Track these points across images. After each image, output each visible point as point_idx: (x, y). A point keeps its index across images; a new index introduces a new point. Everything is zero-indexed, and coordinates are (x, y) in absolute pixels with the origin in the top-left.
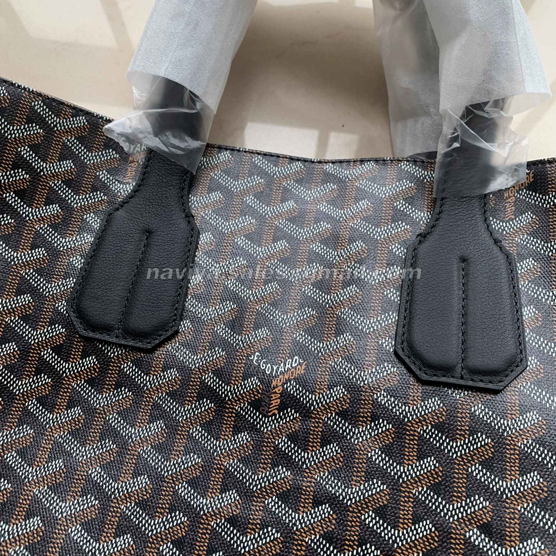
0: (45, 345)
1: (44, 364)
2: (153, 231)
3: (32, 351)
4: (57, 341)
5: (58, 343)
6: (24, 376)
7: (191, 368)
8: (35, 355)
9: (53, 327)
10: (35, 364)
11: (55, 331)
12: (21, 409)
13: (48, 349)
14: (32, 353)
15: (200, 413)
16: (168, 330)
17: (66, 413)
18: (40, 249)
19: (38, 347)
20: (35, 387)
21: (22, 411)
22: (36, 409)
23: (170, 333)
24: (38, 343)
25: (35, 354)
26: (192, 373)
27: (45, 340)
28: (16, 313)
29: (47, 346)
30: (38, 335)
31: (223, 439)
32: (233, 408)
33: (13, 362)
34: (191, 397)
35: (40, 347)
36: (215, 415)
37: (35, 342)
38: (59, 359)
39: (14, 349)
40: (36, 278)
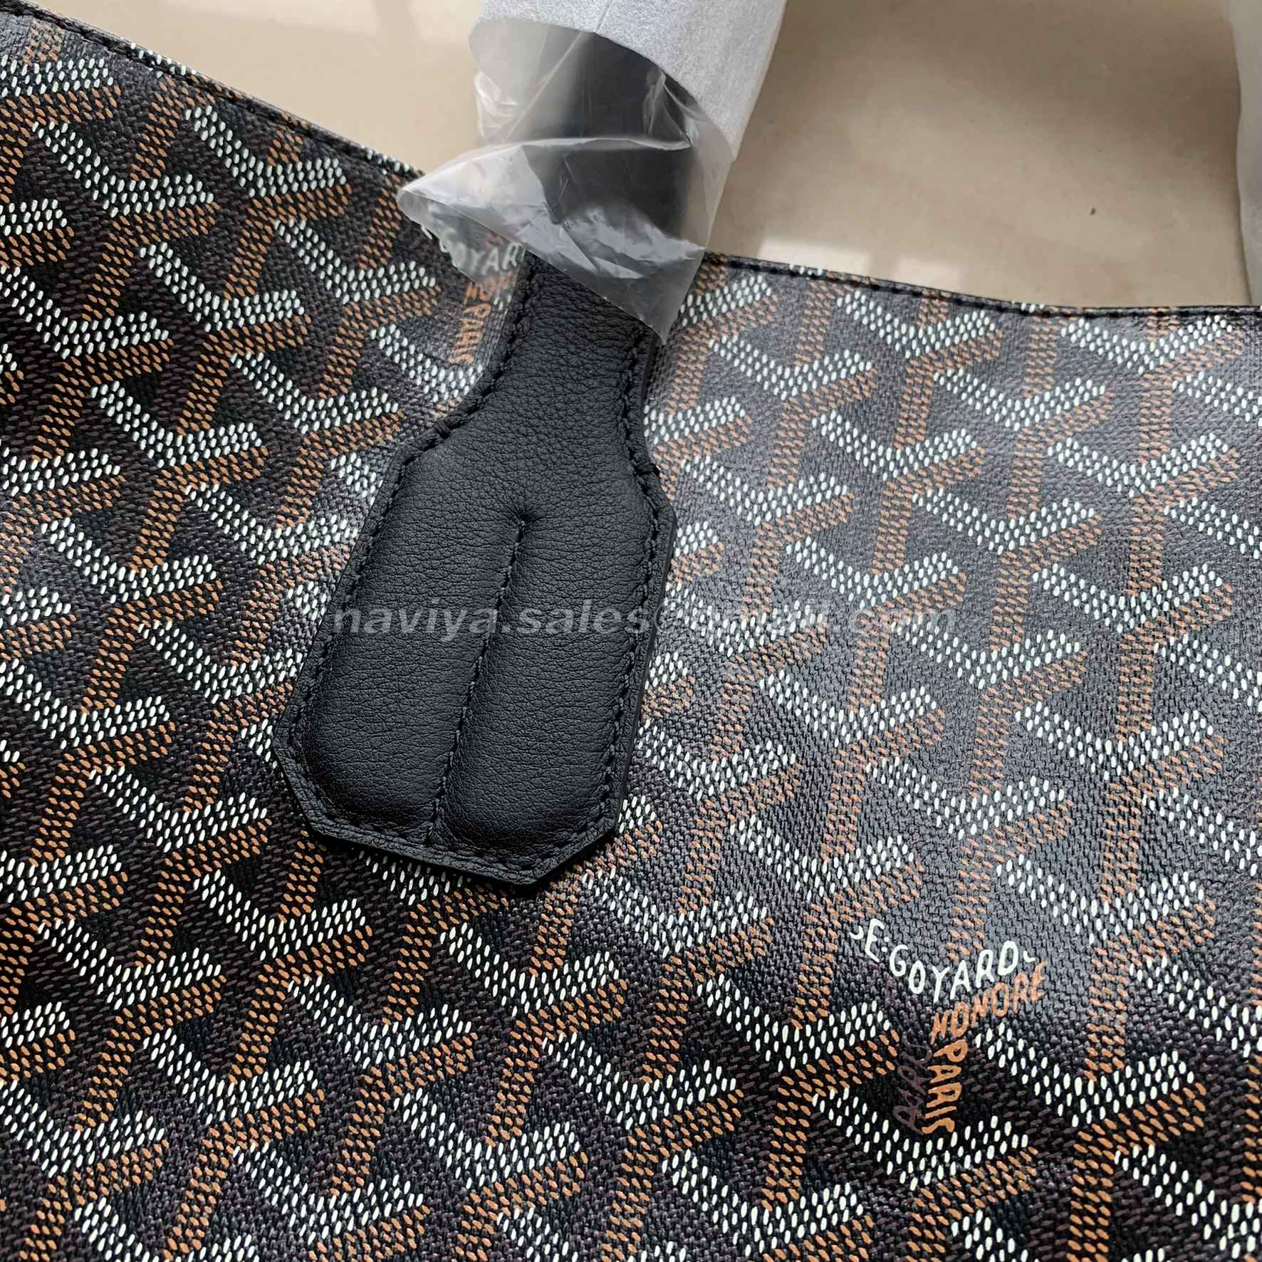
0: (204, 857)
1: (200, 918)
2: (540, 513)
3: (166, 876)
4: (241, 847)
5: (247, 855)
6: (141, 954)
7: (659, 953)
8: (173, 888)
9: (231, 801)
10: (174, 916)
11: (237, 813)
12: (128, 1059)
13: (215, 869)
14: (166, 882)
15: (692, 1108)
16: (585, 828)
17: (265, 1078)
18: (196, 558)
19: (184, 863)
20: (172, 989)
21: (132, 1065)
22: (175, 1062)
23: (591, 837)
24: (182, 851)
25: (175, 883)
26: (663, 970)
27: (205, 843)
28: (120, 754)
29: (210, 863)
30: (183, 826)
31: (770, 1202)
32: (801, 1102)
33: (107, 907)
34: (661, 1050)
35: (191, 862)
36: (743, 1119)
37: (173, 848)
38: (247, 906)
39: (112, 867)
40: (183, 646)
